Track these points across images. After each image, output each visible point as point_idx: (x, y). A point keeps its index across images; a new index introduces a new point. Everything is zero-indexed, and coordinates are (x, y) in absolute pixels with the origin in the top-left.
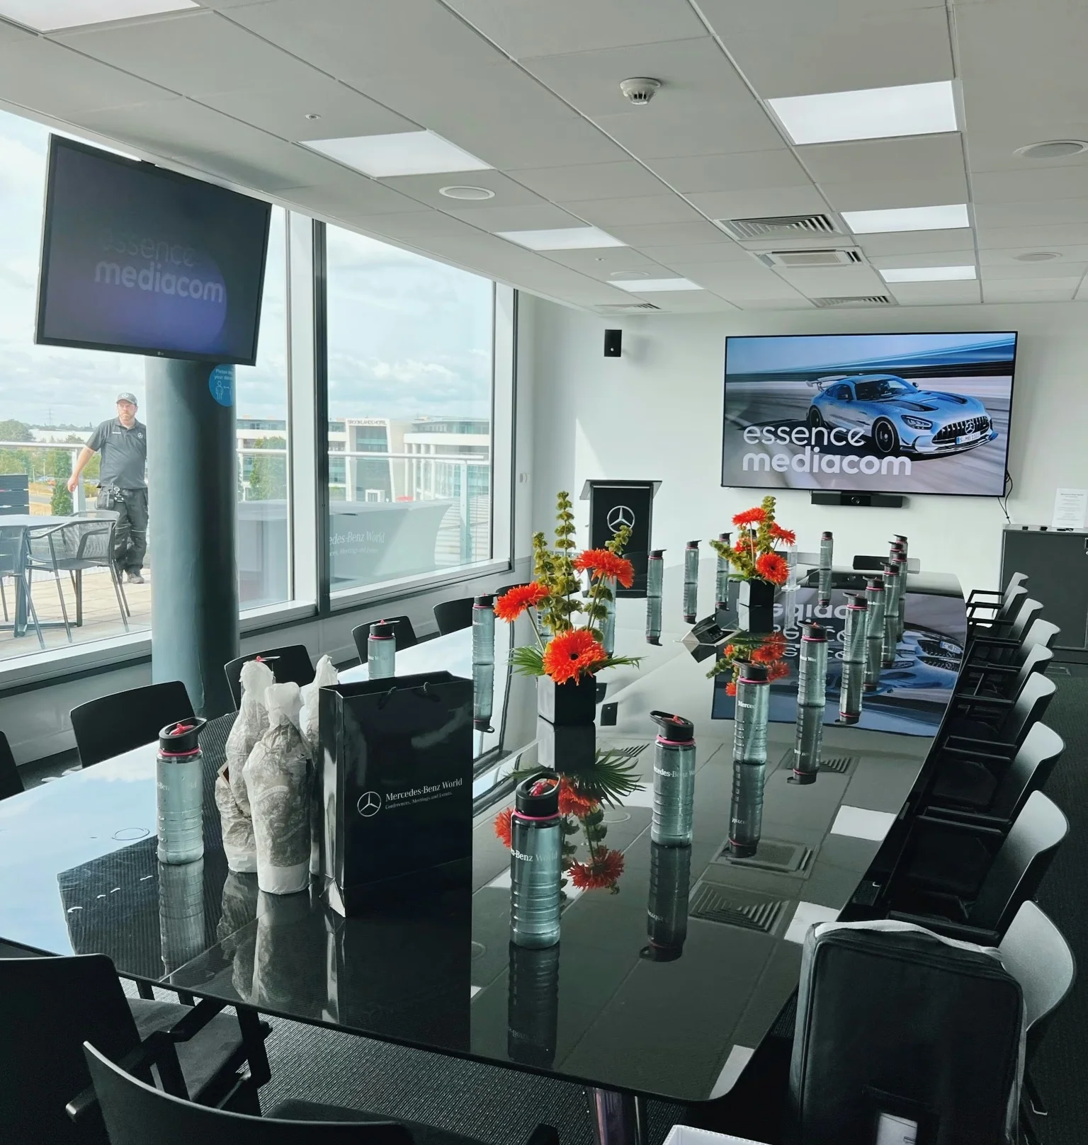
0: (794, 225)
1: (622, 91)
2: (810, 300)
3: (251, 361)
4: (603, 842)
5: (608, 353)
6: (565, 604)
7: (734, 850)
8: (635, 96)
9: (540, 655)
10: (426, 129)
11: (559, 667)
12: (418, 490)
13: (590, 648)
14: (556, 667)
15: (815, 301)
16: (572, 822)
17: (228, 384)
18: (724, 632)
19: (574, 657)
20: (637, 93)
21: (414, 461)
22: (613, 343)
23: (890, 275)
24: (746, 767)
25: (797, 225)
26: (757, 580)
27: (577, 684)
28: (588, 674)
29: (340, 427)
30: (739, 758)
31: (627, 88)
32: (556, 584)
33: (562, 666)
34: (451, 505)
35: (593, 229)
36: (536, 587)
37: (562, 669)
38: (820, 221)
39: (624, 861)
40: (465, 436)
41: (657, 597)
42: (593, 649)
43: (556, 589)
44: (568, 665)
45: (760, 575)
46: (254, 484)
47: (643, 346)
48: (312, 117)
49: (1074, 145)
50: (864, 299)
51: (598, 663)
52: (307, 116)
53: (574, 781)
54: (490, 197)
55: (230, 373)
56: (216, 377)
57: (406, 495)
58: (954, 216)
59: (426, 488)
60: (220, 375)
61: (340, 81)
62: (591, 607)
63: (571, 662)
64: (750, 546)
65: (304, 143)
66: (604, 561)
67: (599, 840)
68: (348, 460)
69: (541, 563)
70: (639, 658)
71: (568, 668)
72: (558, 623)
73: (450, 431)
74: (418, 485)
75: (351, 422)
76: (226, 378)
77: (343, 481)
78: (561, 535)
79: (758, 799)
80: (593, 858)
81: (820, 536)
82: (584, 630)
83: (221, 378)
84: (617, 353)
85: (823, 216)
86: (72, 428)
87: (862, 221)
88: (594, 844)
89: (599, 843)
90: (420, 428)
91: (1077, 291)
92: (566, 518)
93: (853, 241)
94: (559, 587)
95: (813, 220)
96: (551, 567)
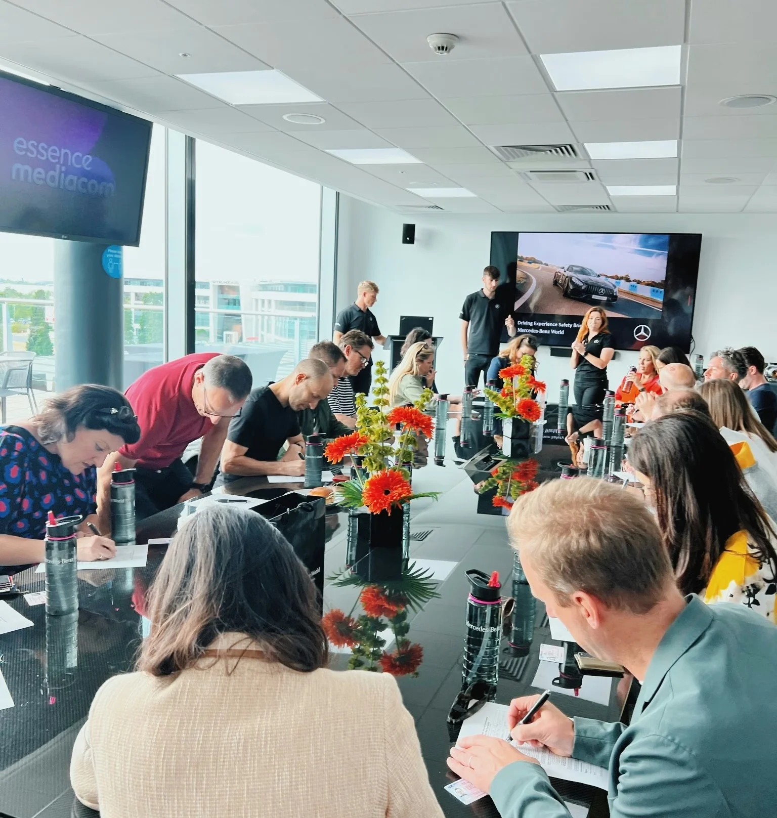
0: (548, 152)
1: (428, 43)
2: (553, 206)
3: (135, 242)
4: (407, 636)
5: (405, 241)
6: (380, 450)
7: (512, 651)
8: (439, 48)
9: (359, 488)
10: (273, 68)
11: (375, 501)
12: (263, 333)
13: (399, 485)
14: (373, 500)
15: (558, 208)
16: (382, 620)
17: (118, 261)
18: (494, 460)
19: (387, 492)
20: (440, 46)
21: (260, 317)
22: (409, 234)
23: (614, 191)
24: (521, 586)
25: (551, 151)
26: (518, 419)
27: (389, 515)
28: (397, 506)
29: (205, 285)
30: (517, 579)
31: (433, 41)
32: (374, 434)
33: (377, 500)
34: (287, 351)
35: (398, 150)
36: (357, 437)
37: (377, 502)
38: (569, 149)
39: (423, 652)
40: (297, 294)
41: (443, 429)
42: (402, 487)
43: (373, 438)
44: (382, 499)
45: (519, 415)
46: (142, 326)
47: (430, 236)
48: (185, 55)
49: (765, 99)
50: (593, 207)
51: (405, 497)
52: (181, 55)
53: (385, 590)
54: (321, 123)
55: (119, 252)
56: (108, 256)
57: (254, 336)
58: (667, 149)
59: (269, 331)
60: (112, 253)
61: (206, 27)
62: (401, 452)
63: (384, 497)
64: (512, 393)
65: (178, 76)
66: (412, 417)
67: (403, 635)
68: (211, 316)
69: (362, 418)
70: (438, 493)
71: (383, 502)
72: (375, 465)
73: (286, 290)
74: (263, 329)
75: (214, 282)
76: (116, 256)
77: (208, 324)
78: (378, 396)
79: (532, 611)
80: (398, 648)
81: (561, 383)
82: (395, 470)
83: (112, 256)
84: (412, 241)
85: (570, 146)
86: (9, 281)
87: (598, 151)
88: (399, 638)
89: (404, 638)
90: (265, 287)
91: (746, 206)
92: (382, 382)
93: (591, 165)
94: (376, 436)
95: (563, 148)
96: (370, 421)
